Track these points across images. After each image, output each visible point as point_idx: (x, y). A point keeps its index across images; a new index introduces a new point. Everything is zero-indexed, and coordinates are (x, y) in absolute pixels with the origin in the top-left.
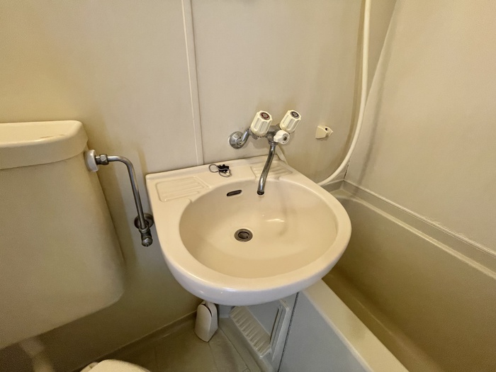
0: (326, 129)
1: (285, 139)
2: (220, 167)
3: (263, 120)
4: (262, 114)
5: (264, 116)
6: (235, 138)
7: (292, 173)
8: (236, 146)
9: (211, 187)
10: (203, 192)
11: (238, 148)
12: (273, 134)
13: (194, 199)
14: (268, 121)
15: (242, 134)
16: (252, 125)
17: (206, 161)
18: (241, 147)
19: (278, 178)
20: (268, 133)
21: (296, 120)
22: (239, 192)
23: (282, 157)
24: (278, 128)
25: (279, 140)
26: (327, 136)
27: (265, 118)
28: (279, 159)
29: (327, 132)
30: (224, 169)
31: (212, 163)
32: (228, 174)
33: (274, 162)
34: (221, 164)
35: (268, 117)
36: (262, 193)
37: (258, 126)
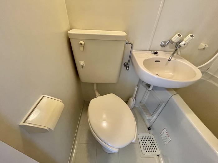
0: (205, 45)
1: (184, 45)
2: (155, 52)
3: (178, 37)
4: (178, 35)
5: (179, 35)
6: (163, 43)
7: (182, 59)
8: (162, 46)
9: (151, 57)
10: (149, 58)
11: (163, 47)
12: (180, 42)
13: (146, 59)
14: (180, 37)
15: (166, 42)
16: (173, 38)
17: (151, 49)
18: (165, 46)
19: (176, 59)
20: (178, 42)
21: (192, 38)
22: (159, 61)
23: (179, 53)
24: (183, 40)
25: (182, 45)
26: (204, 48)
27: (179, 36)
28: (178, 54)
29: (205, 46)
30: (156, 53)
31: (152, 51)
32: (157, 55)
33: (175, 55)
34: (156, 51)
35: (181, 36)
36: (170, 61)
37: (175, 39)
